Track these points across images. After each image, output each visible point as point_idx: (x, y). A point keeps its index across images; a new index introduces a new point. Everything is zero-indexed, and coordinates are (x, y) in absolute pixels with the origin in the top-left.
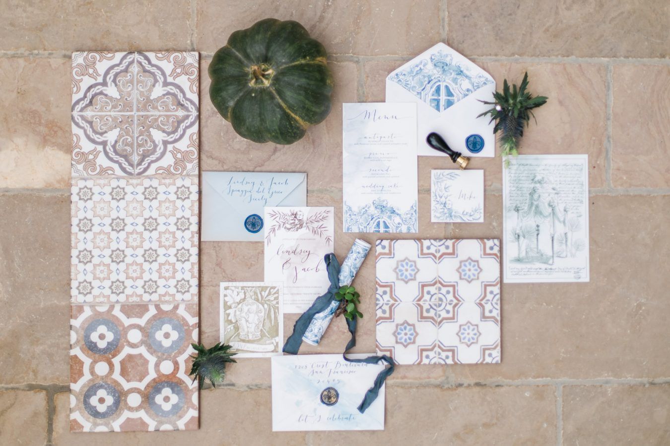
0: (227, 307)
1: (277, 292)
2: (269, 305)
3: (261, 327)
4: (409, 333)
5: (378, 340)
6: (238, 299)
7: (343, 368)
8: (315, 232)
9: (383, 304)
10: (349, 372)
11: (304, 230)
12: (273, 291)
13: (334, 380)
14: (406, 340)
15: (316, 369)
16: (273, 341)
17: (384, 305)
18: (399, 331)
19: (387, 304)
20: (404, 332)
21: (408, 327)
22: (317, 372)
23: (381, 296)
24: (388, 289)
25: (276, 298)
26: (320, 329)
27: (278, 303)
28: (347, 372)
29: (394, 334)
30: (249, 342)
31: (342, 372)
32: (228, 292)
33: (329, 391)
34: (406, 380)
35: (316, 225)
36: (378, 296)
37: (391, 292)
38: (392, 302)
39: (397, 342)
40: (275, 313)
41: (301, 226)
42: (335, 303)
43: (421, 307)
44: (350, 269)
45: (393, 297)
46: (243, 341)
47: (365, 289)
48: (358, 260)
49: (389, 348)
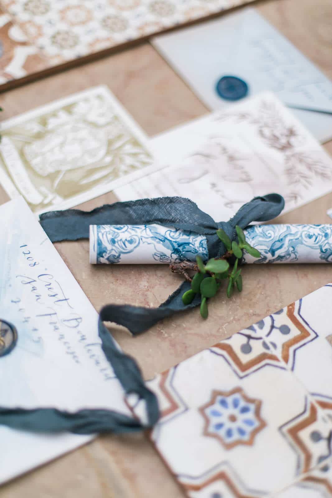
0: (68, 109)
1: (144, 164)
2: (112, 163)
3: (64, 168)
4: (239, 423)
5: (179, 369)
6: (92, 117)
7: (72, 336)
8: (289, 172)
9: (260, 338)
10: (70, 351)
11: (278, 157)
12: (143, 157)
13: (35, 330)
14: (220, 426)
15: (40, 284)
16: (50, 197)
17: (261, 342)
18: (230, 400)
19: (265, 345)
20: (236, 412)
21: (250, 415)
22: (34, 289)
23: (273, 327)
24: (295, 332)
25: (133, 167)
26: (131, 242)
27: (126, 172)
28: (69, 348)
29: (216, 394)
30: (26, 163)
31: (62, 337)
32: (96, 102)
33: (6, 331)
34: (124, 484)
35: (301, 168)
36: (267, 321)
37: (296, 340)
38: (278, 353)
39: (202, 410)
40: (105, 177)
41: (283, 148)
42: (201, 245)
43: (313, 418)
44: (286, 236)
45: (288, 351)
46: (22, 154)
47: (258, 296)
48: (311, 242)
49: (176, 399)
